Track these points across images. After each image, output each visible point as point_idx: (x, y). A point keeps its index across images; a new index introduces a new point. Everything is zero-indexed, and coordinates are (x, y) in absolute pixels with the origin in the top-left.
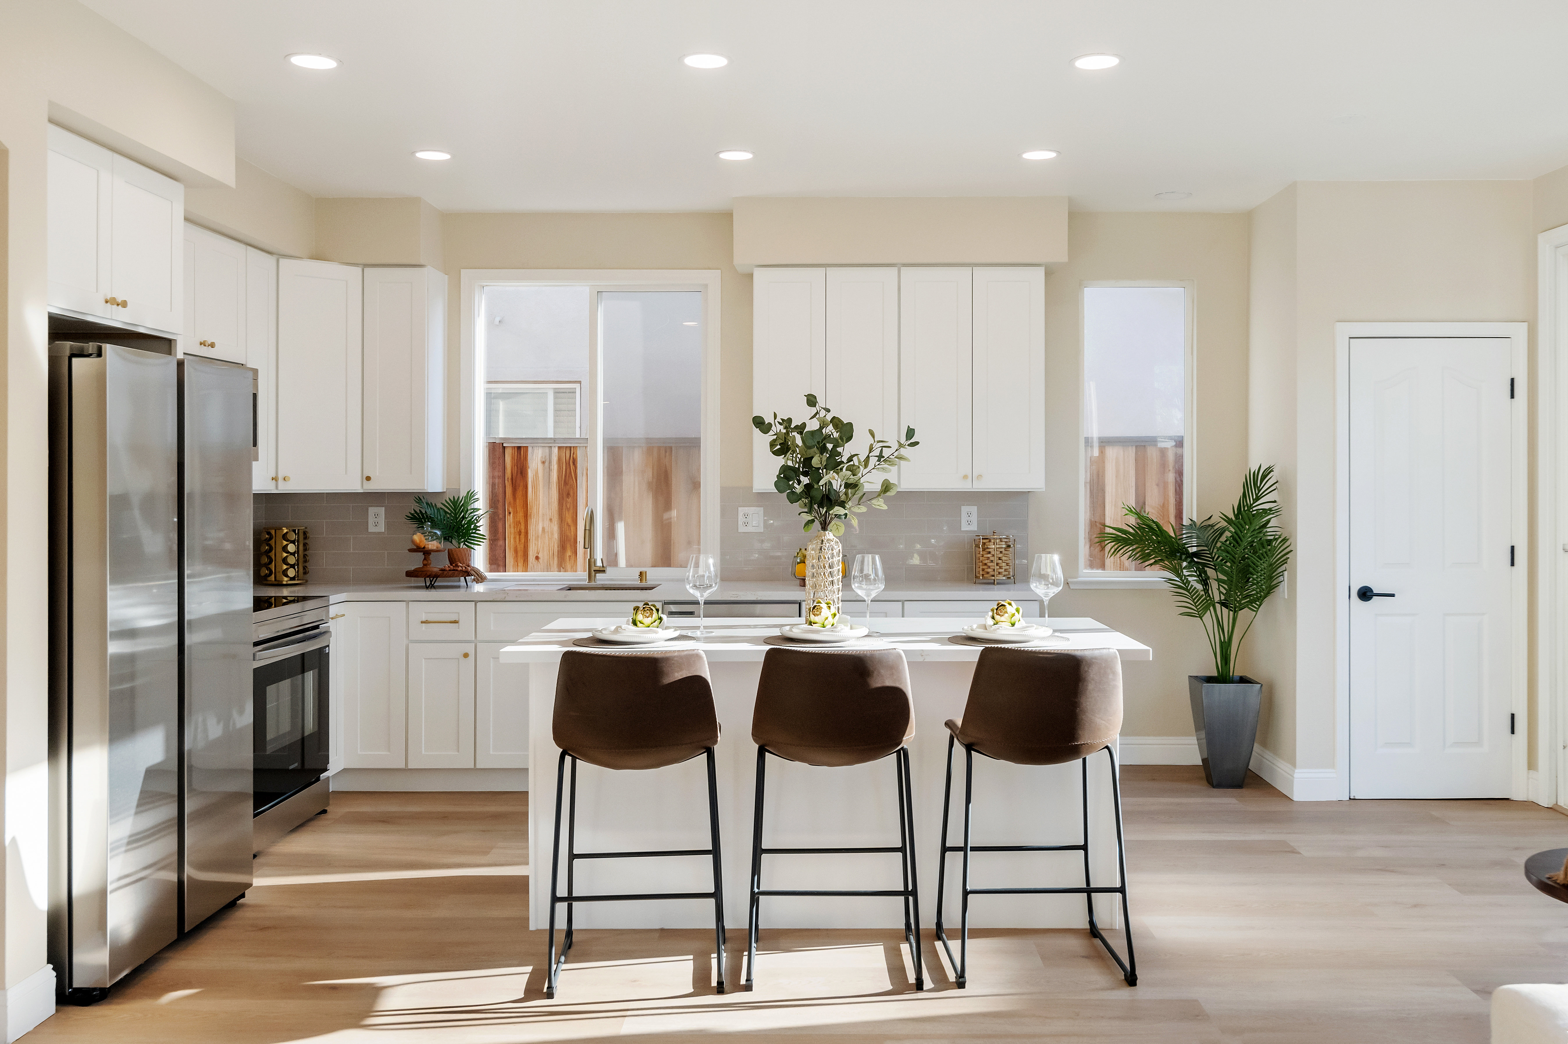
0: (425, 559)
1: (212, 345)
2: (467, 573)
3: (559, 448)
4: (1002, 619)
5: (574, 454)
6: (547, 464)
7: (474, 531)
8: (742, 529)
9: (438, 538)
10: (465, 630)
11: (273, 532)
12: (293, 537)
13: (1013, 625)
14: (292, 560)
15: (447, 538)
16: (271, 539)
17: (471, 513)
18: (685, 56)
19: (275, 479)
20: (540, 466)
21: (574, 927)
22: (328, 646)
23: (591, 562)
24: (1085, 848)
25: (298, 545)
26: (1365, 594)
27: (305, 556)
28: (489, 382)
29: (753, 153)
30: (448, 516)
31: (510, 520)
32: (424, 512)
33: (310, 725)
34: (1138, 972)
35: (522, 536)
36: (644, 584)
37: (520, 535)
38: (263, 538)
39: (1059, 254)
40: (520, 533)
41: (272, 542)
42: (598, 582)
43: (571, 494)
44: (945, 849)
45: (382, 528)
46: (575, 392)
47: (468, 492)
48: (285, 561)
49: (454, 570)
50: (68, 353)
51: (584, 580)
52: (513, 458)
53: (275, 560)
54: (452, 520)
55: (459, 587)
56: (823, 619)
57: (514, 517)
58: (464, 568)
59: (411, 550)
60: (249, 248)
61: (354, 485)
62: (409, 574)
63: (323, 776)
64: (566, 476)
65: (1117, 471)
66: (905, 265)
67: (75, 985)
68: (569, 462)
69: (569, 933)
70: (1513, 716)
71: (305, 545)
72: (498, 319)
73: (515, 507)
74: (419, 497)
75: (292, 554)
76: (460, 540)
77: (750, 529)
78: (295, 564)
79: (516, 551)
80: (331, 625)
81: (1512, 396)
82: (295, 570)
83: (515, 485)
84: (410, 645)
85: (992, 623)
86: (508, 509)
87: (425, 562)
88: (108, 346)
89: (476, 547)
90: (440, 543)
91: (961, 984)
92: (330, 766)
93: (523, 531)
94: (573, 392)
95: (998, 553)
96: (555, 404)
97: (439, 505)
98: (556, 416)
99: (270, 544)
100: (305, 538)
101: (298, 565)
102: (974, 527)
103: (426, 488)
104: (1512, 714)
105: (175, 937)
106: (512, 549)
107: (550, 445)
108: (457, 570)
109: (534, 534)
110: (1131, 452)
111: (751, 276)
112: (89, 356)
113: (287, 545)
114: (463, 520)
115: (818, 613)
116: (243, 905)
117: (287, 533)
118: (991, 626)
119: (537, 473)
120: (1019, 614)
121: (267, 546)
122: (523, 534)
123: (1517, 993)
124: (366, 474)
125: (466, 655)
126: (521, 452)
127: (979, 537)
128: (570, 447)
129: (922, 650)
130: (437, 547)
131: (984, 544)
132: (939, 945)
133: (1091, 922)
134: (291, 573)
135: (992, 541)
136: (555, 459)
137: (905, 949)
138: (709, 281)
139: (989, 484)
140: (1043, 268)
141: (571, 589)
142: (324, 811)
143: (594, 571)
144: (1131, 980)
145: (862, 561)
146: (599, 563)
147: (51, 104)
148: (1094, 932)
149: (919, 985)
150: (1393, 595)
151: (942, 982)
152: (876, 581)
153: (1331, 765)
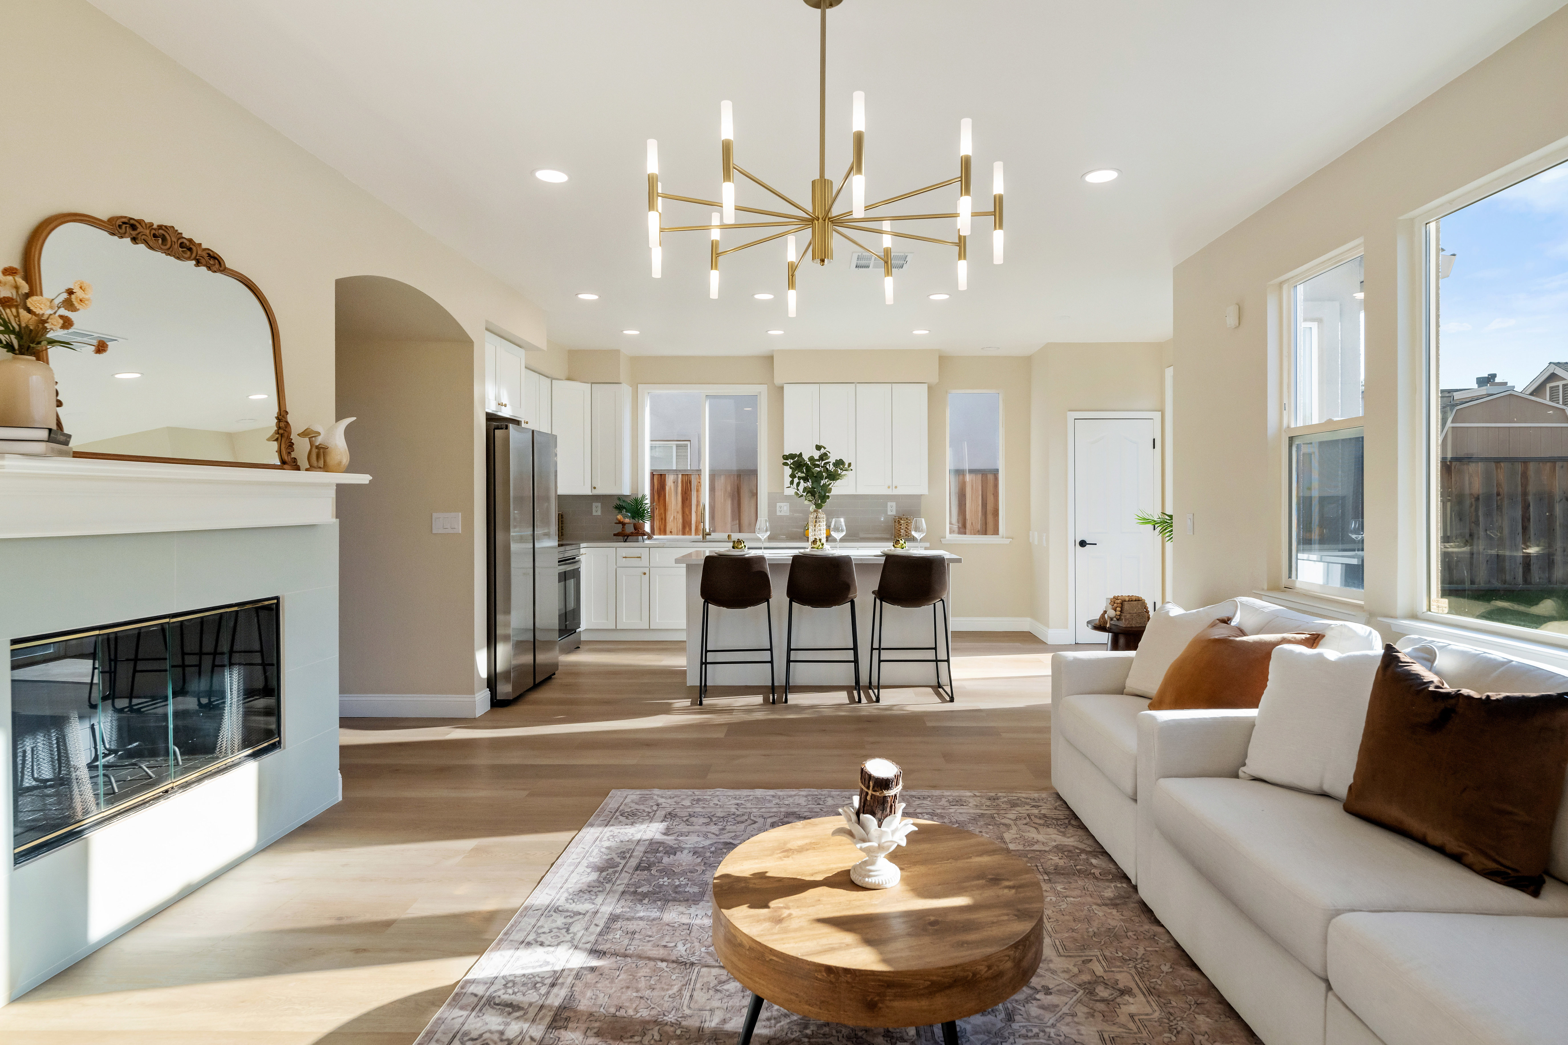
0: (622, 528)
2: (642, 535)
3: (680, 475)
4: (898, 546)
5: (688, 478)
6: (676, 481)
7: (645, 514)
8: (778, 514)
9: (629, 518)
10: (644, 561)
11: (566, 514)
13: (902, 549)
14: (570, 528)
15: (633, 517)
17: (643, 506)
18: (755, 294)
20: (672, 485)
22: (578, 568)
23: (704, 530)
24: (935, 649)
26: (1083, 544)
27: (561, 527)
28: (651, 441)
29: (785, 331)
30: (632, 507)
31: (656, 512)
32: (622, 505)
34: (955, 699)
36: (731, 539)
39: (934, 379)
40: (662, 519)
42: (709, 539)
43: (689, 499)
44: (872, 649)
45: (599, 513)
46: (690, 446)
47: (642, 495)
49: (636, 533)
50: (494, 428)
51: (701, 539)
52: (658, 480)
54: (634, 509)
55: (640, 541)
56: (818, 546)
57: (659, 510)
58: (641, 532)
59: (616, 523)
60: (542, 376)
61: (587, 491)
62: (615, 535)
63: (578, 630)
64: (686, 490)
65: (972, 486)
66: (858, 383)
67: (498, 698)
68: (688, 482)
71: (561, 521)
73: (659, 506)
74: (620, 498)
75: (571, 525)
76: (639, 518)
77: (783, 514)
80: (582, 558)
81: (1154, 448)
83: (660, 493)
84: (618, 569)
85: (894, 548)
86: (656, 507)
88: (510, 425)
89: (646, 522)
90: (630, 520)
91: (878, 701)
92: (581, 626)
94: (686, 446)
95: (906, 523)
96: (678, 452)
97: (629, 502)
98: (678, 458)
100: (562, 518)
102: (894, 513)
103: (623, 493)
105: (534, 686)
107: (676, 473)
108: (639, 533)
109: (669, 518)
110: (980, 476)
111: (782, 388)
112: (502, 429)
114: (639, 509)
115: (815, 544)
116: (555, 678)
117: (569, 514)
118: (892, 550)
119: (670, 488)
120: (905, 544)
122: (666, 519)
124: (593, 486)
125: (645, 574)
126: (664, 476)
127: (897, 517)
128: (686, 474)
129: (863, 560)
130: (629, 522)
131: (898, 520)
132: (870, 691)
133: (938, 682)
134: (570, 534)
135: (903, 519)
136: (679, 480)
137: (855, 693)
138: (761, 390)
139: (901, 491)
140: (926, 385)
141: (693, 542)
142: (579, 647)
143: (705, 534)
144: (952, 700)
145: (836, 522)
146: (708, 531)
147: (487, 321)
148: (940, 686)
149: (860, 701)
150: (1096, 544)
151: (870, 700)
152: (842, 531)
153: (1067, 628)
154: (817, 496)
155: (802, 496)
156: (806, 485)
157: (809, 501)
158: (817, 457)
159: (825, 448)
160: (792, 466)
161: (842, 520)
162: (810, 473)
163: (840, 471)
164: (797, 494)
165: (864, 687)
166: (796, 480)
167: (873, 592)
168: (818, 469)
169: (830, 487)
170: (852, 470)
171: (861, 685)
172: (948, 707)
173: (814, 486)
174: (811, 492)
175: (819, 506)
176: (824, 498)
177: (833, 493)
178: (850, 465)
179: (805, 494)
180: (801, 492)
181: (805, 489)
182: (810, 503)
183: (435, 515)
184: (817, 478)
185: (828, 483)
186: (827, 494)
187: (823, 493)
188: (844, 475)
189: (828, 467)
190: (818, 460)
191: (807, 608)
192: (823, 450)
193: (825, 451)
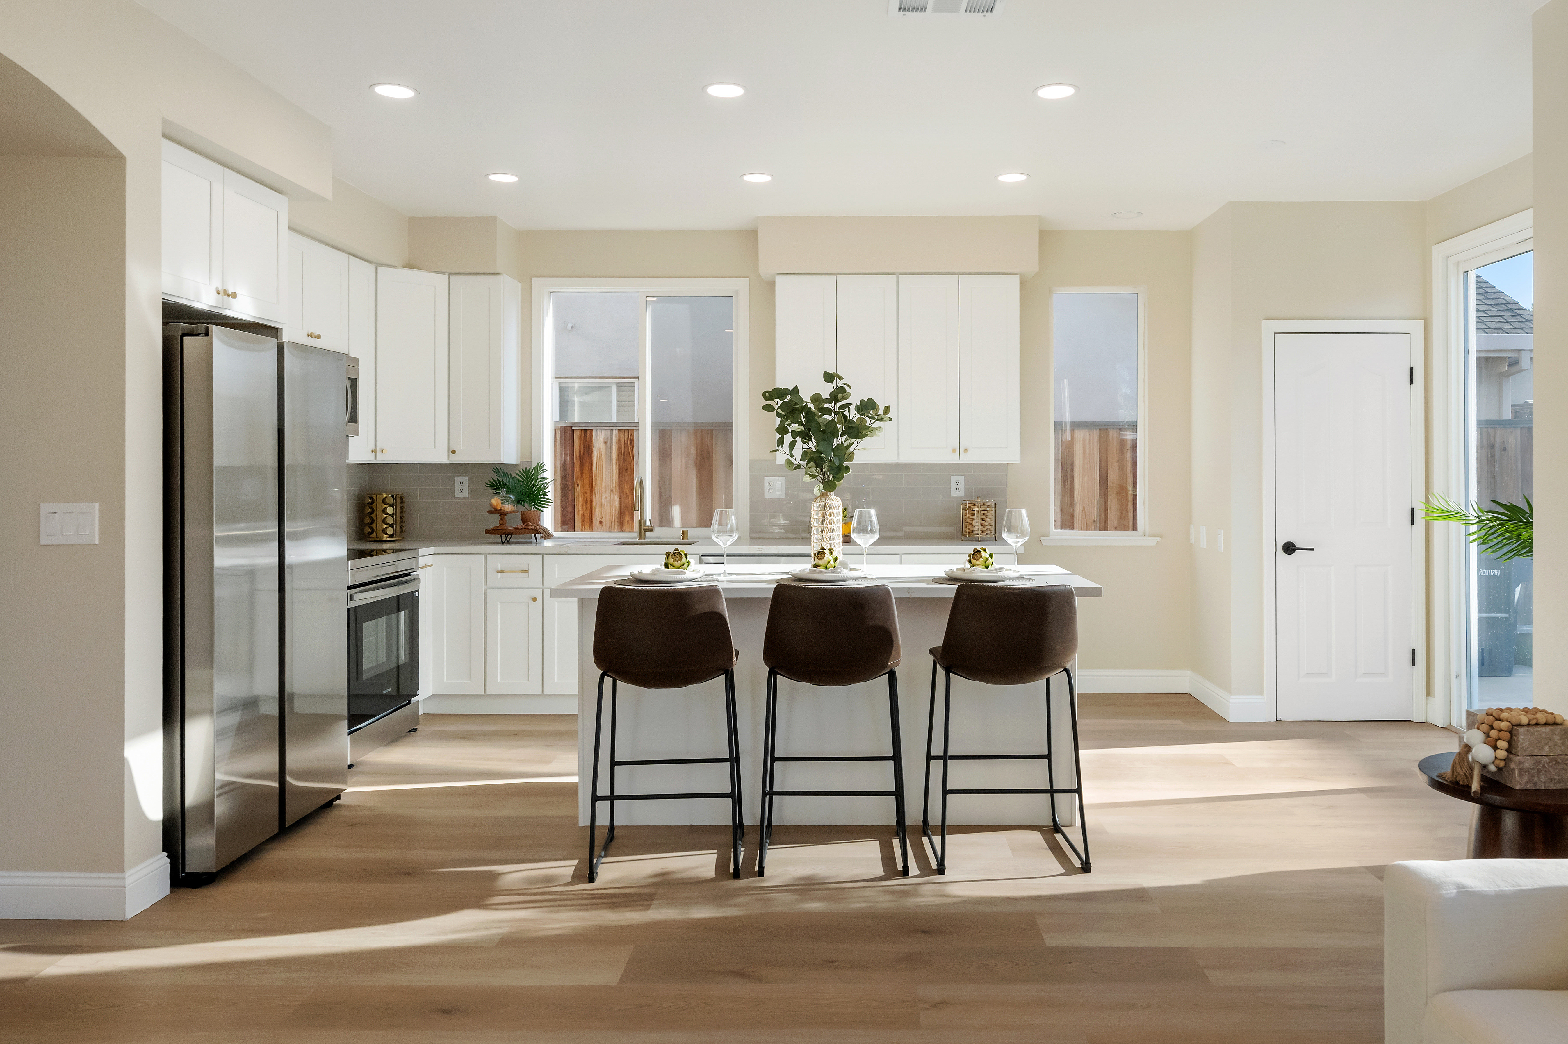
0: (501, 519)
1: (318, 337)
2: (536, 531)
3: (619, 430)
4: (978, 562)
5: (631, 435)
6: (609, 443)
7: (542, 496)
8: (767, 495)
9: (513, 502)
10: (534, 578)
11: (375, 497)
12: (391, 501)
13: (987, 567)
14: (390, 521)
15: (519, 502)
16: (372, 503)
17: (540, 481)
18: (707, 86)
19: (374, 451)
20: (603, 445)
21: (615, 824)
22: (418, 591)
23: (641, 523)
24: (1048, 757)
25: (396, 508)
26: (1289, 548)
27: (401, 517)
29: (772, 175)
30: (521, 483)
31: (578, 490)
32: (501, 480)
33: (403, 657)
34: (1092, 861)
35: (588, 504)
36: (685, 541)
37: (586, 503)
38: (366, 502)
39: (1031, 266)
41: (374, 506)
42: (648, 540)
43: (629, 469)
44: (930, 758)
45: (466, 494)
46: (635, 386)
47: (538, 464)
48: (384, 521)
49: (525, 528)
50: (180, 333)
51: (636, 538)
52: (580, 439)
53: (377, 520)
54: (524, 487)
55: (531, 543)
56: (826, 563)
57: (581, 489)
58: (534, 527)
59: (489, 512)
60: (351, 257)
61: (442, 458)
62: (488, 532)
63: (414, 700)
64: (624, 454)
65: (1085, 448)
66: (902, 273)
67: (187, 870)
68: (628, 442)
69: (612, 828)
70: (1413, 651)
71: (402, 508)
72: (570, 326)
73: (582, 480)
74: (497, 468)
75: (390, 515)
76: (531, 503)
77: (774, 495)
78: (393, 523)
79: (583, 516)
80: (421, 573)
81: (1412, 382)
82: (393, 529)
83: (582, 461)
84: (488, 591)
85: (969, 566)
86: (576, 482)
87: (501, 522)
88: (214, 327)
89: (545, 510)
90: (514, 506)
91: (941, 870)
92: (419, 692)
93: (589, 500)
94: (632, 387)
95: (982, 514)
96: (618, 396)
97: (514, 475)
98: (618, 406)
99: (372, 507)
100: (402, 502)
101: (396, 525)
102: (962, 494)
103: (502, 460)
104: (1412, 649)
105: (277, 831)
106: (580, 515)
107: (611, 428)
108: (528, 529)
109: (598, 502)
110: (1096, 434)
111: (773, 284)
112: (198, 335)
113: (386, 508)
114: (533, 488)
115: (822, 558)
116: (339, 806)
117: (386, 497)
118: (968, 569)
119: (600, 452)
120: (992, 558)
121: (370, 508)
122: (589, 503)
123: (1406, 869)
124: (452, 448)
125: (535, 599)
126: (587, 434)
127: (965, 502)
128: (628, 430)
129: (909, 588)
130: (511, 510)
131: (970, 507)
133: (1054, 820)
134: (390, 531)
135: (977, 504)
136: (615, 440)
137: (896, 842)
138: (740, 287)
139: (974, 457)
140: (1018, 276)
141: (624, 544)
142: (415, 730)
143: (644, 530)
144: (1086, 868)
145: (860, 515)
146: (648, 524)
147: (165, 121)
148: (1057, 828)
149: (905, 872)
150: (1312, 549)
151: (926, 869)
152: (872, 532)
153: (1261, 692)
154: (826, 466)
155: (799, 466)
156: (806, 446)
157: (812, 476)
158: (826, 396)
159: (841, 378)
160: (779, 411)
161: (873, 512)
162: (813, 425)
163: (868, 421)
164: (789, 463)
165: (914, 828)
166: (788, 438)
167: (932, 651)
168: (829, 418)
169: (851, 449)
170: (891, 419)
171: (907, 824)
172: (1079, 883)
173: (821, 448)
174: (814, 459)
175: (829, 486)
176: (839, 471)
177: (855, 460)
178: (887, 410)
179: (804, 463)
180: (798, 459)
181: (805, 453)
182: (813, 480)
183: (45, 508)
184: (827, 433)
185: (848, 442)
186: (845, 464)
187: (837, 462)
188: (878, 429)
189: (846, 413)
190: (829, 401)
191: (804, 686)
192: (837, 383)
193: (840, 384)
